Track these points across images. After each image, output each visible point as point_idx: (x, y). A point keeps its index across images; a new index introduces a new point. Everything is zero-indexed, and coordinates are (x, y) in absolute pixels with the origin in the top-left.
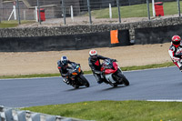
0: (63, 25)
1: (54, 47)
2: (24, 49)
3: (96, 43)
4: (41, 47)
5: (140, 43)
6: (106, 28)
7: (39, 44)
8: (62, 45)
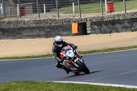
0: (38, 19)
1: (30, 36)
2: (7, 37)
3: (61, 32)
4: (20, 35)
5: (94, 33)
6: (69, 21)
7: (18, 34)
8: (36, 34)
